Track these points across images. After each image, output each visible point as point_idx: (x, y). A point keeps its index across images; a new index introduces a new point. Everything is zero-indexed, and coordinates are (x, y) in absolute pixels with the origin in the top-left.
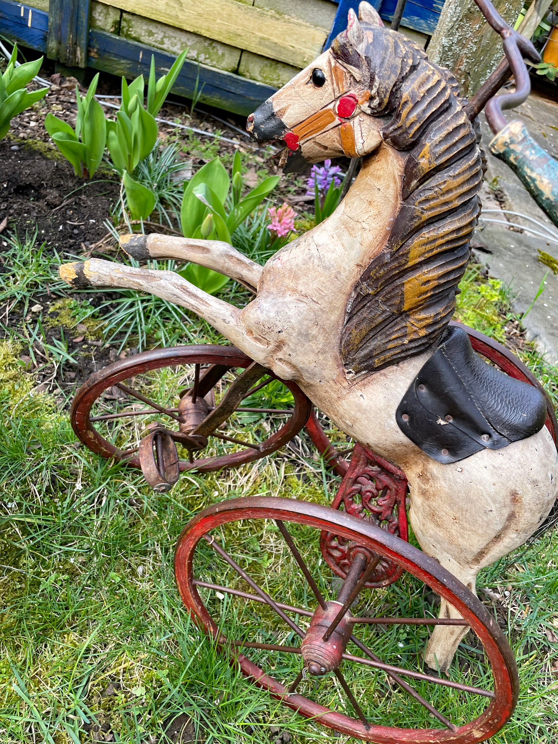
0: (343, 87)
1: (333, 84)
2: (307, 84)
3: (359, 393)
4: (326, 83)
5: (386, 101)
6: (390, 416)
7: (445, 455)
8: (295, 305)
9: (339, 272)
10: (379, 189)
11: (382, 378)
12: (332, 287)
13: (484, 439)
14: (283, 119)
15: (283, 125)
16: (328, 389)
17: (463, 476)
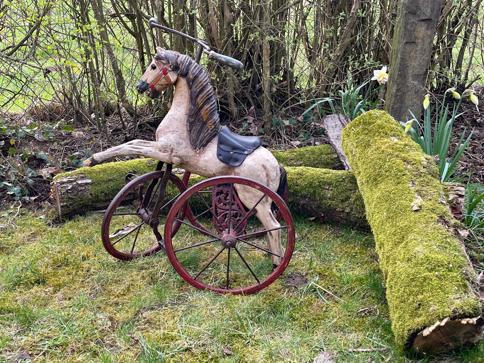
0: (162, 67)
2: (151, 70)
4: (156, 67)
8: (171, 135)
9: (181, 119)
10: (182, 90)
13: (246, 152)
14: (147, 82)
15: (148, 84)
16: (193, 160)
17: (246, 167)
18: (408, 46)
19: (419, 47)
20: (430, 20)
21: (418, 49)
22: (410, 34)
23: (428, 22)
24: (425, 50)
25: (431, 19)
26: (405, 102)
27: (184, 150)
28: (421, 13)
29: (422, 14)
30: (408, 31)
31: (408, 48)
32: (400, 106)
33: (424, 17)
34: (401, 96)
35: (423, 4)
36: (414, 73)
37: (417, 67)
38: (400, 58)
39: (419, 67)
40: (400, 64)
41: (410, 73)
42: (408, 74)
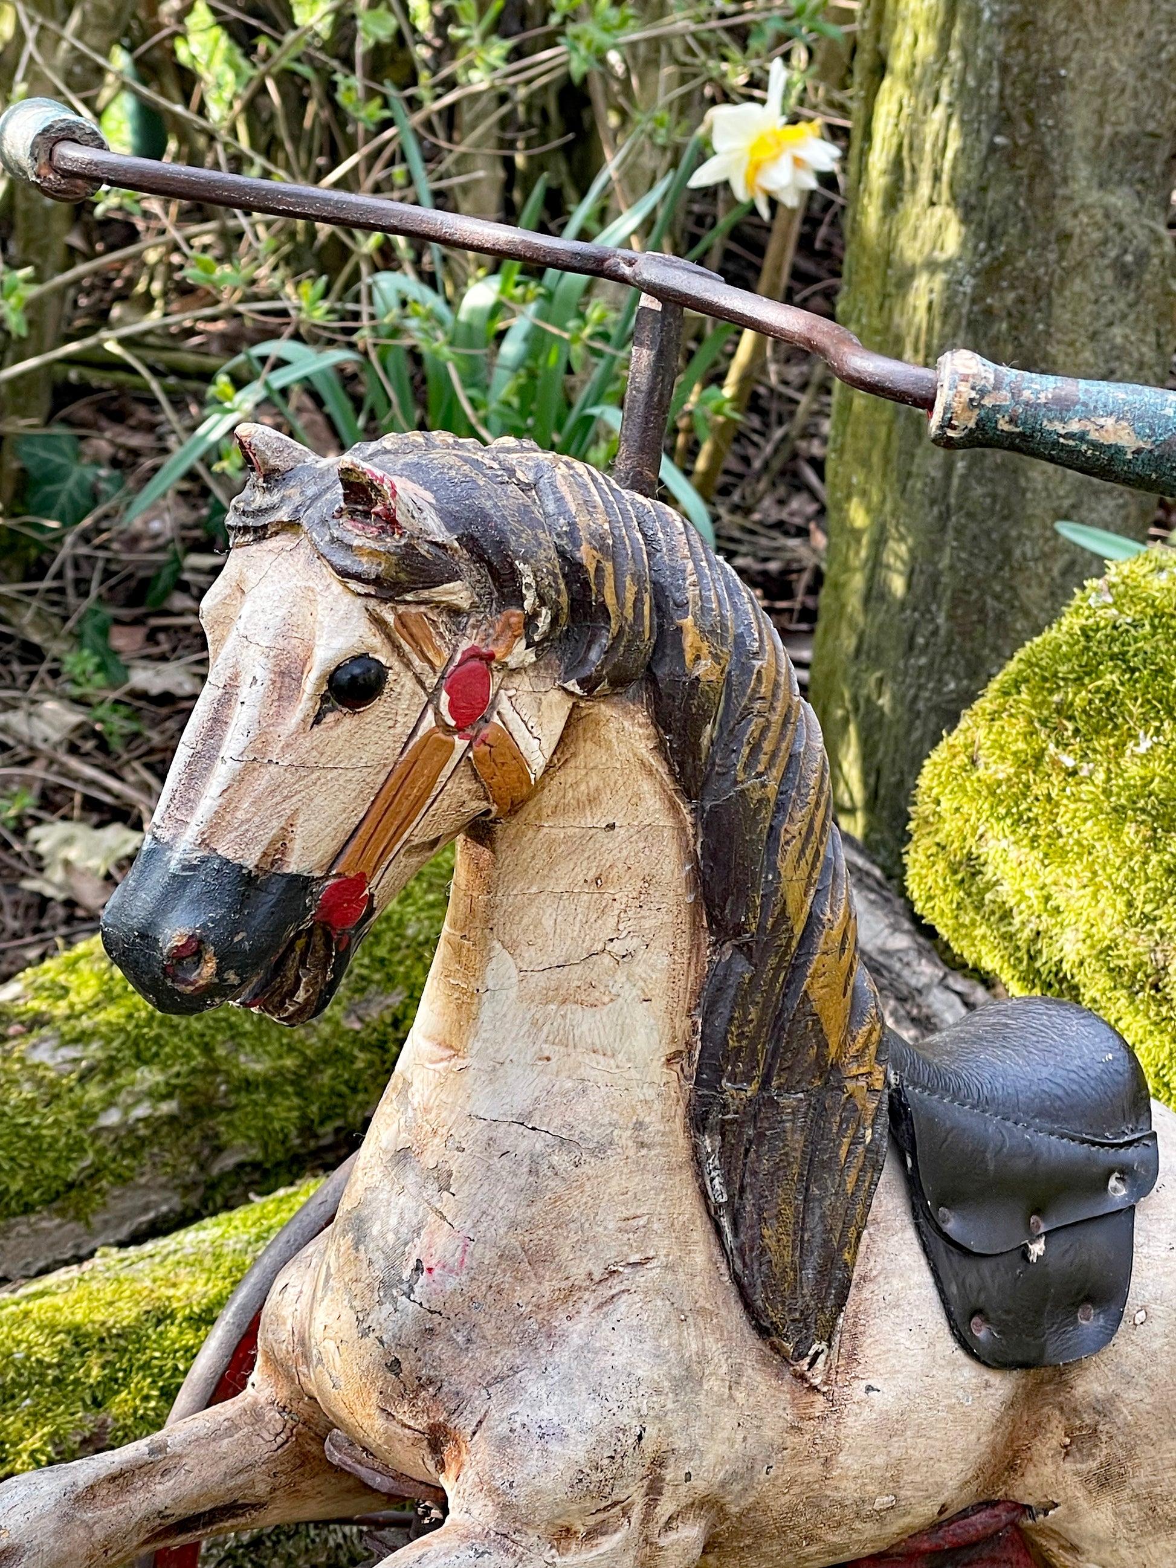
0: (438, 652)
1: (408, 665)
2: (317, 721)
3: (858, 1389)
4: (391, 676)
5: (564, 600)
6: (952, 1363)
7: (1089, 1321)
8: (606, 1326)
9: (639, 1125)
10: (612, 827)
11: (866, 1293)
12: (650, 1182)
13: (1118, 1190)
14: (293, 865)
15: (300, 884)
16: (791, 1471)
17: (1156, 1327)
27: (728, 1418)
36: (1108, 130)
37: (1131, 81)
38: (1003, 27)
39: (1143, 77)
40: (1005, 69)
41: (1078, 128)
42: (1062, 139)
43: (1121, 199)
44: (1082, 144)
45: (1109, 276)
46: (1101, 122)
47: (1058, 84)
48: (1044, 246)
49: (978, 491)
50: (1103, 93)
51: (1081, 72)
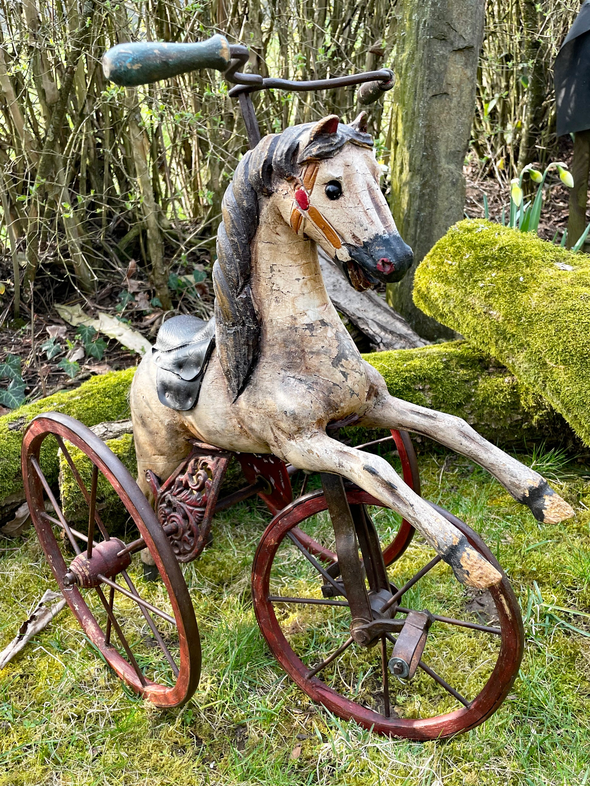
18: (436, 101)
19: (455, 101)
20: (469, 48)
21: (452, 105)
22: (439, 79)
23: (466, 52)
24: (464, 105)
25: (472, 47)
26: (437, 204)
28: (455, 37)
29: (457, 38)
30: (436, 73)
31: (436, 105)
32: (430, 213)
33: (461, 44)
34: (430, 195)
35: (459, 19)
36: (449, 150)
37: (453, 138)
38: (424, 127)
39: (456, 137)
40: (425, 137)
41: (442, 150)
42: (438, 153)
43: (452, 167)
44: (443, 154)
45: (450, 184)
46: (447, 148)
47: (437, 140)
48: (435, 178)
49: (423, 236)
50: (447, 141)
51: (442, 137)
